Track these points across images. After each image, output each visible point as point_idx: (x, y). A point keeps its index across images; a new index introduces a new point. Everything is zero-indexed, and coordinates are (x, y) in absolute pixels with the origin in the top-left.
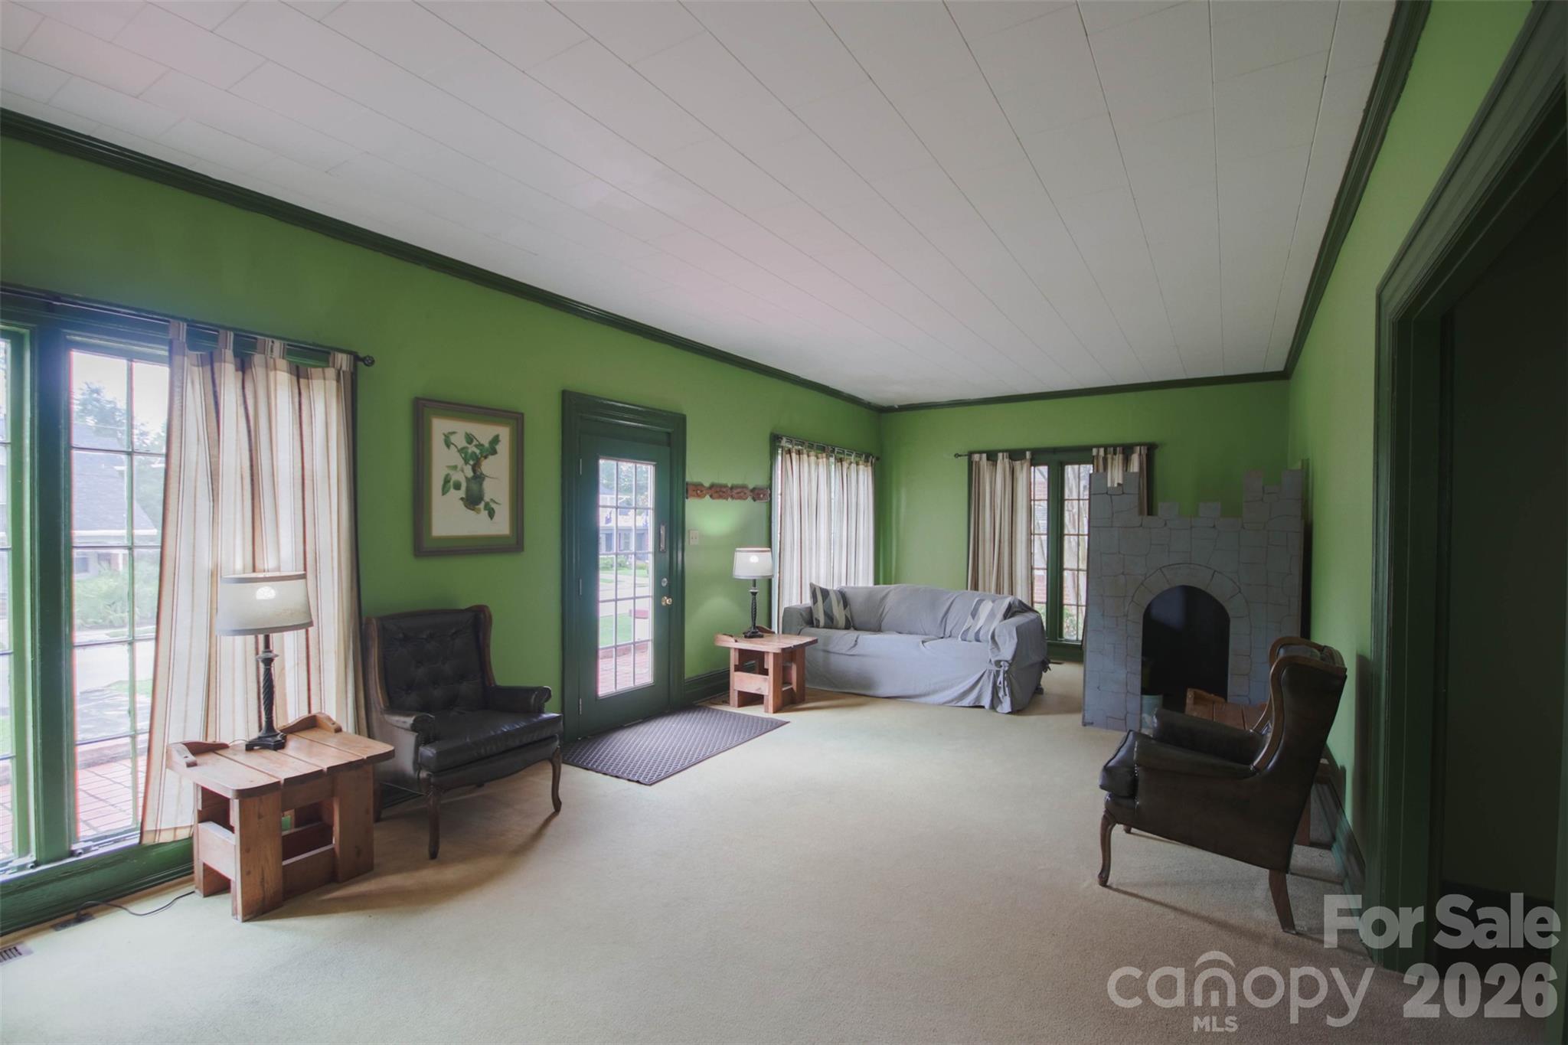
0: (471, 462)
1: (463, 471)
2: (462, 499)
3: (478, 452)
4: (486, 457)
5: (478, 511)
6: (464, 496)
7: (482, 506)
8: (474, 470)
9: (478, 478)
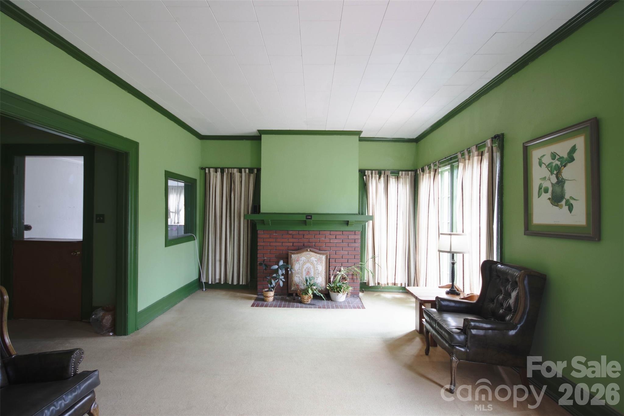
0: (555, 172)
1: (550, 180)
2: (549, 199)
3: (559, 163)
4: (565, 166)
5: (561, 207)
6: (550, 197)
7: (564, 202)
8: (557, 177)
9: (561, 182)
